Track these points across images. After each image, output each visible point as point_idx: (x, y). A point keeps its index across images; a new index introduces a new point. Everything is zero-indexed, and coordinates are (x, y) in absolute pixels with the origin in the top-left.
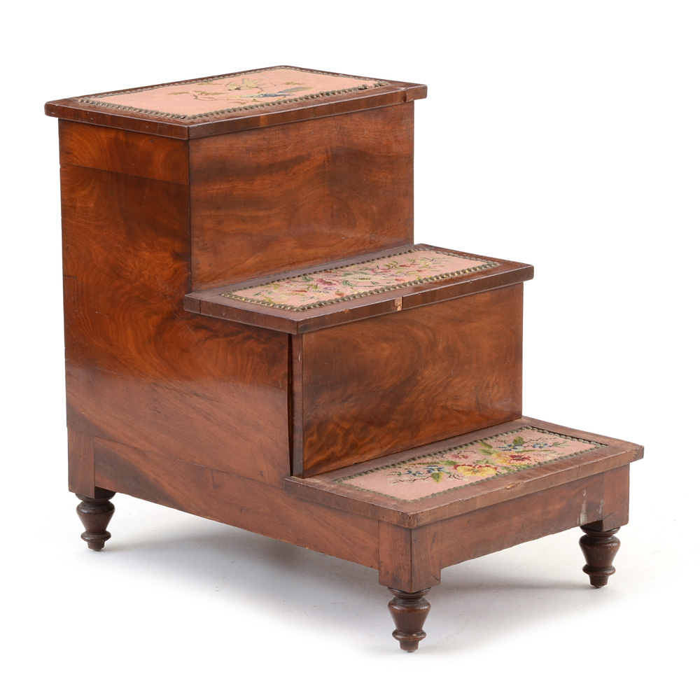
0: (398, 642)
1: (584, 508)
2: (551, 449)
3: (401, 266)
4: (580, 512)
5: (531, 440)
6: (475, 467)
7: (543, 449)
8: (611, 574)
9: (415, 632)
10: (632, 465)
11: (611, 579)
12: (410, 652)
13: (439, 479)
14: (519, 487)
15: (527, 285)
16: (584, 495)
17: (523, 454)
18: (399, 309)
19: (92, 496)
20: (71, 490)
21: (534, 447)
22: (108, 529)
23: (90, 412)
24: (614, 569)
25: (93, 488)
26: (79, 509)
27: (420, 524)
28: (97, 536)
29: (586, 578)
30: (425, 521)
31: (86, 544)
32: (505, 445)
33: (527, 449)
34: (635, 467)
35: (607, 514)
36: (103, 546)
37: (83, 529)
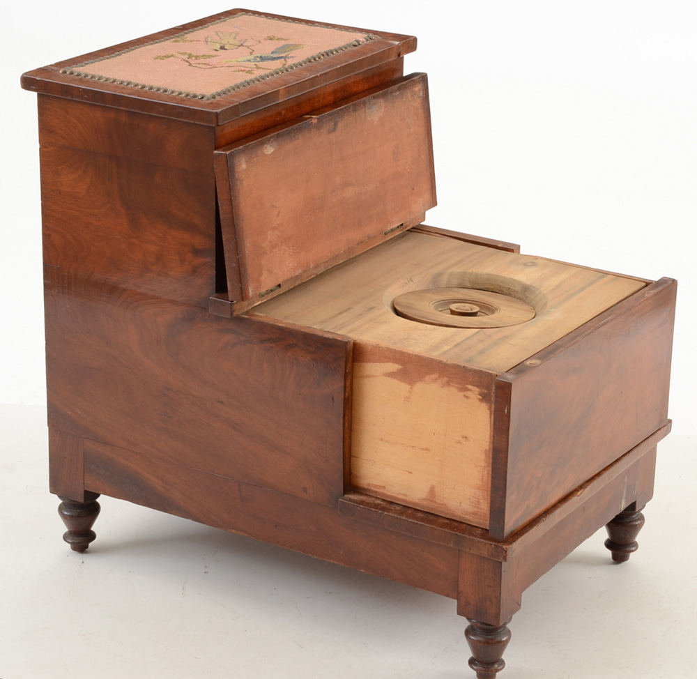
1: (624, 493)
4: (621, 499)
8: (633, 551)
9: (496, 662)
16: (626, 480)
19: (80, 499)
20: (53, 491)
22: (94, 528)
23: (79, 412)
24: (637, 546)
25: (82, 492)
26: (60, 509)
28: (81, 538)
31: (69, 545)
35: (639, 494)
36: (87, 547)
37: (64, 529)
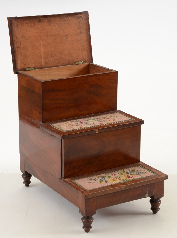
0: (84, 230)
1: (147, 192)
2: (141, 174)
3: (107, 118)
4: (146, 194)
5: (137, 170)
6: (114, 179)
7: (138, 174)
8: (159, 210)
9: (88, 227)
10: (164, 180)
11: (158, 212)
12: (87, 232)
13: (102, 183)
14: (123, 187)
15: (142, 126)
16: (148, 189)
17: (132, 175)
18: (97, 132)
19: (24, 173)
20: (21, 170)
21: (136, 173)
22: (30, 181)
24: (159, 209)
25: (24, 171)
26: (22, 175)
27: (88, 198)
28: (27, 183)
29: (152, 211)
30: (89, 197)
31: (24, 185)
32: (129, 172)
33: (134, 173)
34: (165, 181)
35: (156, 194)
36: (29, 185)
37: (23, 181)
